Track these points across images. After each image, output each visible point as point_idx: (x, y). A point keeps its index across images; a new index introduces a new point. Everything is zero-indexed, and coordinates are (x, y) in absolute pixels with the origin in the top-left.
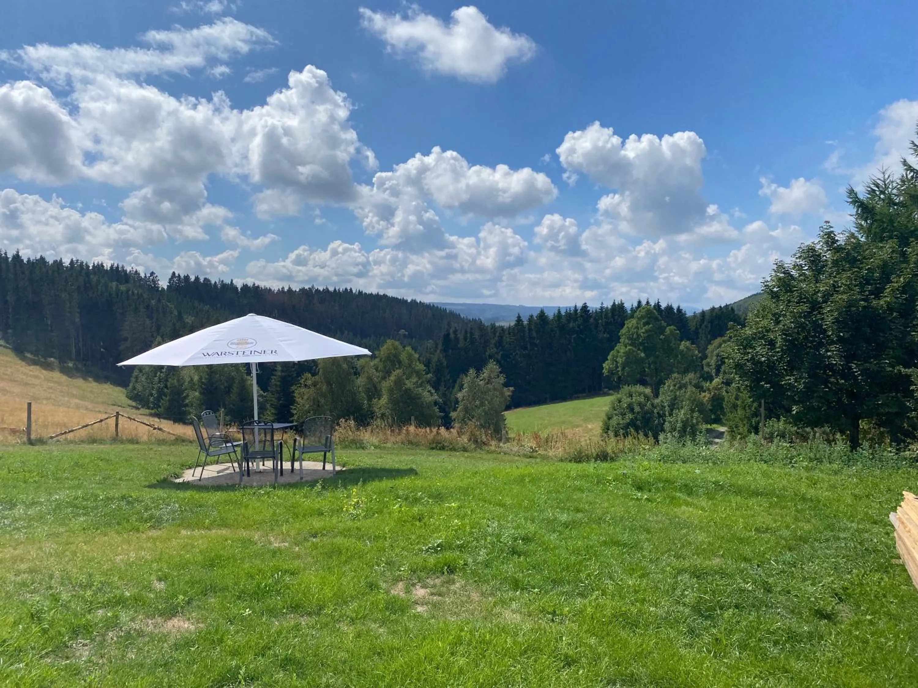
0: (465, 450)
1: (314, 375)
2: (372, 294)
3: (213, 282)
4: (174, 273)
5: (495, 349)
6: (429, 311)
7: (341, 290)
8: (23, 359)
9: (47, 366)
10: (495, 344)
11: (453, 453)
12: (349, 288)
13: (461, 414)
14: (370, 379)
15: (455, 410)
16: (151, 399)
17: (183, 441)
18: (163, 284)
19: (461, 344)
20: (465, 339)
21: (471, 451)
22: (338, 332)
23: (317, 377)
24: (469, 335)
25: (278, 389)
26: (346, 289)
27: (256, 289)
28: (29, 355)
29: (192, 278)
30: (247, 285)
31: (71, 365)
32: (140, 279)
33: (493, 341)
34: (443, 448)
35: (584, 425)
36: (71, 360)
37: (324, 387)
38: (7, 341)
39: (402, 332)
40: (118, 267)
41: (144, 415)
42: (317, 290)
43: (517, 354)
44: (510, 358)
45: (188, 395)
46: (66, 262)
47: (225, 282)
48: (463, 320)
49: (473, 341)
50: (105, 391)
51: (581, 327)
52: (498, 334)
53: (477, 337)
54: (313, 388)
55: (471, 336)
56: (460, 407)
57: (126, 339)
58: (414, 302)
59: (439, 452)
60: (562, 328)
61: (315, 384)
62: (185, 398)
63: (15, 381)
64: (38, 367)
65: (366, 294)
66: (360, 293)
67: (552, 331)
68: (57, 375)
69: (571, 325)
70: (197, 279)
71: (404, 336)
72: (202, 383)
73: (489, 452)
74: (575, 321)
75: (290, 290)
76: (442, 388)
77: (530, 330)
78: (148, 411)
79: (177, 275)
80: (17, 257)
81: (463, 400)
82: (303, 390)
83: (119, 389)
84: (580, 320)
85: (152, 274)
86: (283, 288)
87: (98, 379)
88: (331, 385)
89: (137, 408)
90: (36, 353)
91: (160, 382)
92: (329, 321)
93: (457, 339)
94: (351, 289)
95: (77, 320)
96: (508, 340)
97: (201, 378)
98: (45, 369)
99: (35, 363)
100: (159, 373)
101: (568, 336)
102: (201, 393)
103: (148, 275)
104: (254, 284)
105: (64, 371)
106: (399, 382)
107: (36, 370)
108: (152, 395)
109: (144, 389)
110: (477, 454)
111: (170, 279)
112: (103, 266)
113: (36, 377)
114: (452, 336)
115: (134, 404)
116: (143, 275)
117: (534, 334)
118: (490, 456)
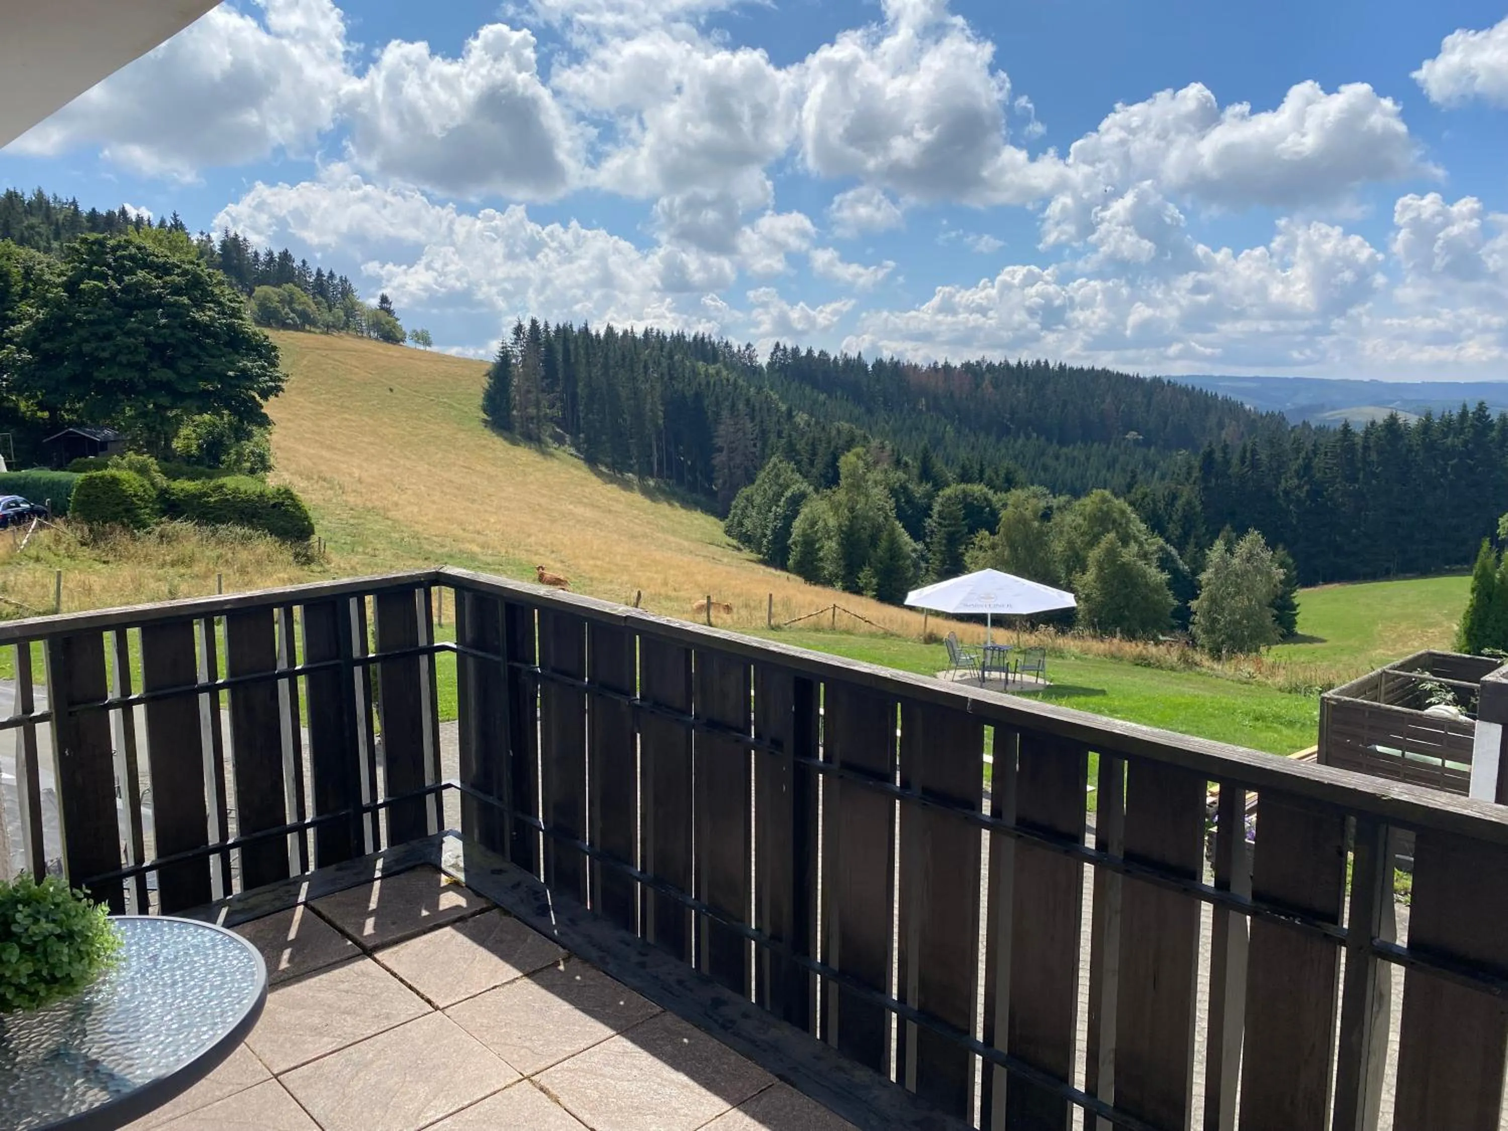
0: (1173, 669)
1: (993, 533)
2: (1082, 369)
3: (832, 358)
4: (777, 345)
5: (1296, 481)
6: (1185, 398)
7: (1029, 363)
8: (599, 474)
9: (626, 485)
10: (1297, 472)
11: (1159, 671)
12: (1043, 361)
13: (1205, 604)
14: (1071, 543)
15: (1196, 597)
16: (765, 541)
17: (892, 635)
18: (763, 360)
19: (1234, 469)
20: (1243, 462)
21: (1180, 672)
22: (1022, 434)
23: (996, 537)
24: (1248, 455)
25: (943, 548)
26: (1038, 362)
27: (896, 366)
28: (604, 469)
29: (804, 353)
30: (881, 360)
31: (651, 483)
32: (733, 355)
33: (1294, 466)
34: (1149, 665)
35: (1446, 624)
36: (652, 476)
37: (1006, 553)
38: (578, 450)
39: (1131, 435)
40: (703, 338)
41: (751, 561)
42: (991, 366)
43: (1337, 489)
44: (1323, 497)
45: (822, 547)
46: (639, 333)
47: (849, 356)
48: (1247, 414)
49: (1255, 465)
50: (696, 522)
51: (1470, 446)
52: (1303, 454)
53: (1263, 457)
54: (990, 552)
55: (1253, 456)
56: (1203, 595)
57: (720, 450)
58: (1157, 381)
59: (1144, 669)
60: (1430, 447)
61: (993, 547)
62: (819, 549)
63: (599, 507)
64: (615, 486)
65: (1071, 369)
66: (1062, 368)
67: (1410, 451)
68: (637, 497)
69: (1449, 441)
70: (810, 352)
71: (1136, 442)
72: (842, 531)
73: (1199, 674)
74: (1456, 435)
75: (947, 366)
76: (1191, 548)
77: (1366, 448)
78: (754, 556)
79: (782, 347)
80: (585, 331)
81: (1208, 584)
82: (976, 553)
83: (712, 519)
84: (1469, 433)
85: (748, 346)
86: (936, 363)
87: (689, 504)
88: (1016, 550)
89: (739, 550)
90: (612, 466)
91: (776, 519)
92: (1008, 416)
93: (1227, 462)
94: (1046, 362)
95: (661, 422)
96: (1322, 465)
97: (840, 526)
98: (625, 489)
99: (611, 480)
100: (774, 508)
101: (1441, 462)
102: (840, 544)
103: (743, 348)
104: (892, 359)
105: (647, 492)
106: (1111, 554)
107: (613, 491)
108: (765, 536)
109: (755, 528)
110: (1185, 675)
111: (772, 354)
112: (684, 337)
113: (618, 501)
114: (1218, 456)
115: (734, 542)
116: (736, 350)
117: (1374, 456)
118: (1199, 677)
